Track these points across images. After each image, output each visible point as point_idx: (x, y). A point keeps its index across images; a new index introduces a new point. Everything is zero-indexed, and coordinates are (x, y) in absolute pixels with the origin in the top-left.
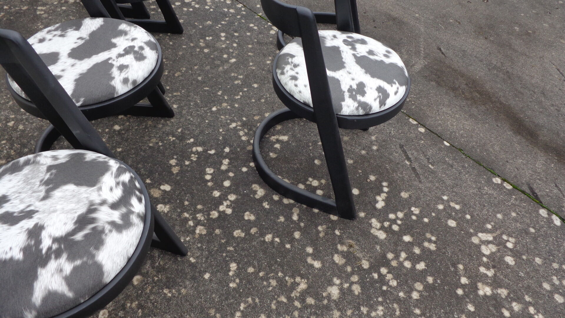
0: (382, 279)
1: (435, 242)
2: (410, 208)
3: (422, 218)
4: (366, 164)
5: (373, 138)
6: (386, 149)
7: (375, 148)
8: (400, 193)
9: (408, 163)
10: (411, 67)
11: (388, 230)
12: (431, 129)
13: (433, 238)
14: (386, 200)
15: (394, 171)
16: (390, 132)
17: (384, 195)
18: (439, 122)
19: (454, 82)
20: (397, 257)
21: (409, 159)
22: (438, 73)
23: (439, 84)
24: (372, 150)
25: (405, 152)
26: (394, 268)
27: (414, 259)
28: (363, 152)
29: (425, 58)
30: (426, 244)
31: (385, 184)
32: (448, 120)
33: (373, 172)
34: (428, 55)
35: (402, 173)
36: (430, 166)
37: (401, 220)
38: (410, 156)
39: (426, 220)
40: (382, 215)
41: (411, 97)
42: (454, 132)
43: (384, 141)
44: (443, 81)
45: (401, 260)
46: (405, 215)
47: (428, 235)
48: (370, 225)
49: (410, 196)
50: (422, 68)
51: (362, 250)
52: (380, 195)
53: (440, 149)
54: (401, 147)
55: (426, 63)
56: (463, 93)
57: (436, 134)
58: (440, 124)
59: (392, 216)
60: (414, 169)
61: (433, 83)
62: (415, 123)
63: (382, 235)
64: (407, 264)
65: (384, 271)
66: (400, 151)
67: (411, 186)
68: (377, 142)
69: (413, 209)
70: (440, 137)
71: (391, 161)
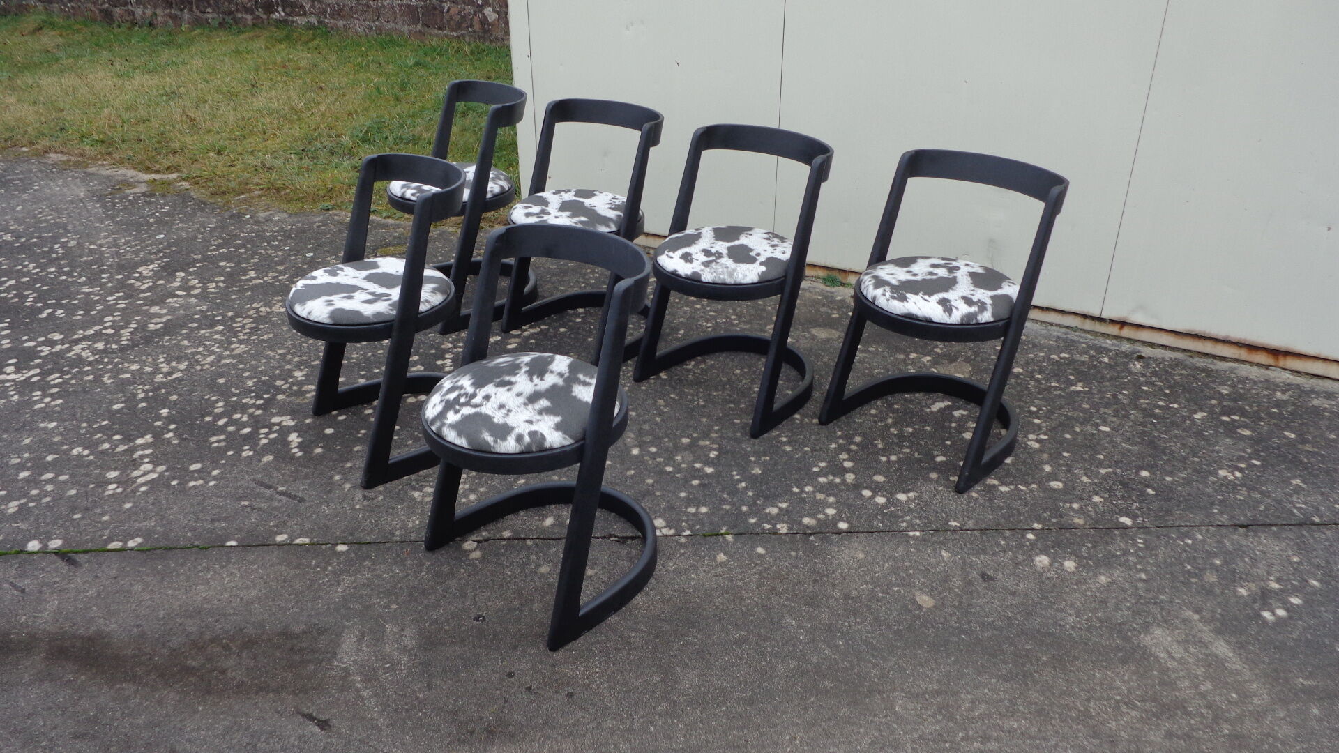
0: (258, 397)
1: (213, 443)
2: (255, 451)
3: (236, 453)
4: (335, 456)
5: (348, 486)
6: (322, 485)
7: (337, 477)
8: (275, 457)
9: (281, 489)
10: (363, 634)
11: (270, 426)
12: (266, 547)
13: (215, 445)
14: (289, 443)
15: (296, 471)
16: (328, 506)
17: (294, 444)
18: (256, 566)
19: (254, 657)
20: (251, 416)
21: (282, 493)
22: (297, 658)
23: (286, 634)
24: (339, 473)
25: (294, 497)
26: (251, 407)
27: (232, 422)
28: (349, 465)
29: (346, 674)
30: (222, 437)
31: (300, 454)
32: (241, 577)
33: (322, 456)
34: (342, 689)
35: (283, 475)
36: (246, 503)
37: (261, 438)
38: (282, 497)
39: (230, 453)
40: (284, 431)
41: (327, 575)
42: (224, 567)
43: (330, 491)
44: (280, 647)
45: (246, 415)
46: (258, 444)
47: (223, 444)
48: (293, 420)
49: (260, 461)
50: (339, 646)
51: (290, 402)
52: (299, 443)
53: (239, 530)
54: (302, 500)
55: (336, 663)
56: (226, 647)
57: (253, 546)
58: (253, 563)
59: (273, 436)
60: (269, 487)
61: (298, 629)
62: (298, 541)
63: (275, 420)
64: (237, 416)
65: (260, 402)
66: (300, 494)
67: (264, 470)
68: (339, 485)
69: (251, 453)
70: (245, 546)
71: (306, 477)
